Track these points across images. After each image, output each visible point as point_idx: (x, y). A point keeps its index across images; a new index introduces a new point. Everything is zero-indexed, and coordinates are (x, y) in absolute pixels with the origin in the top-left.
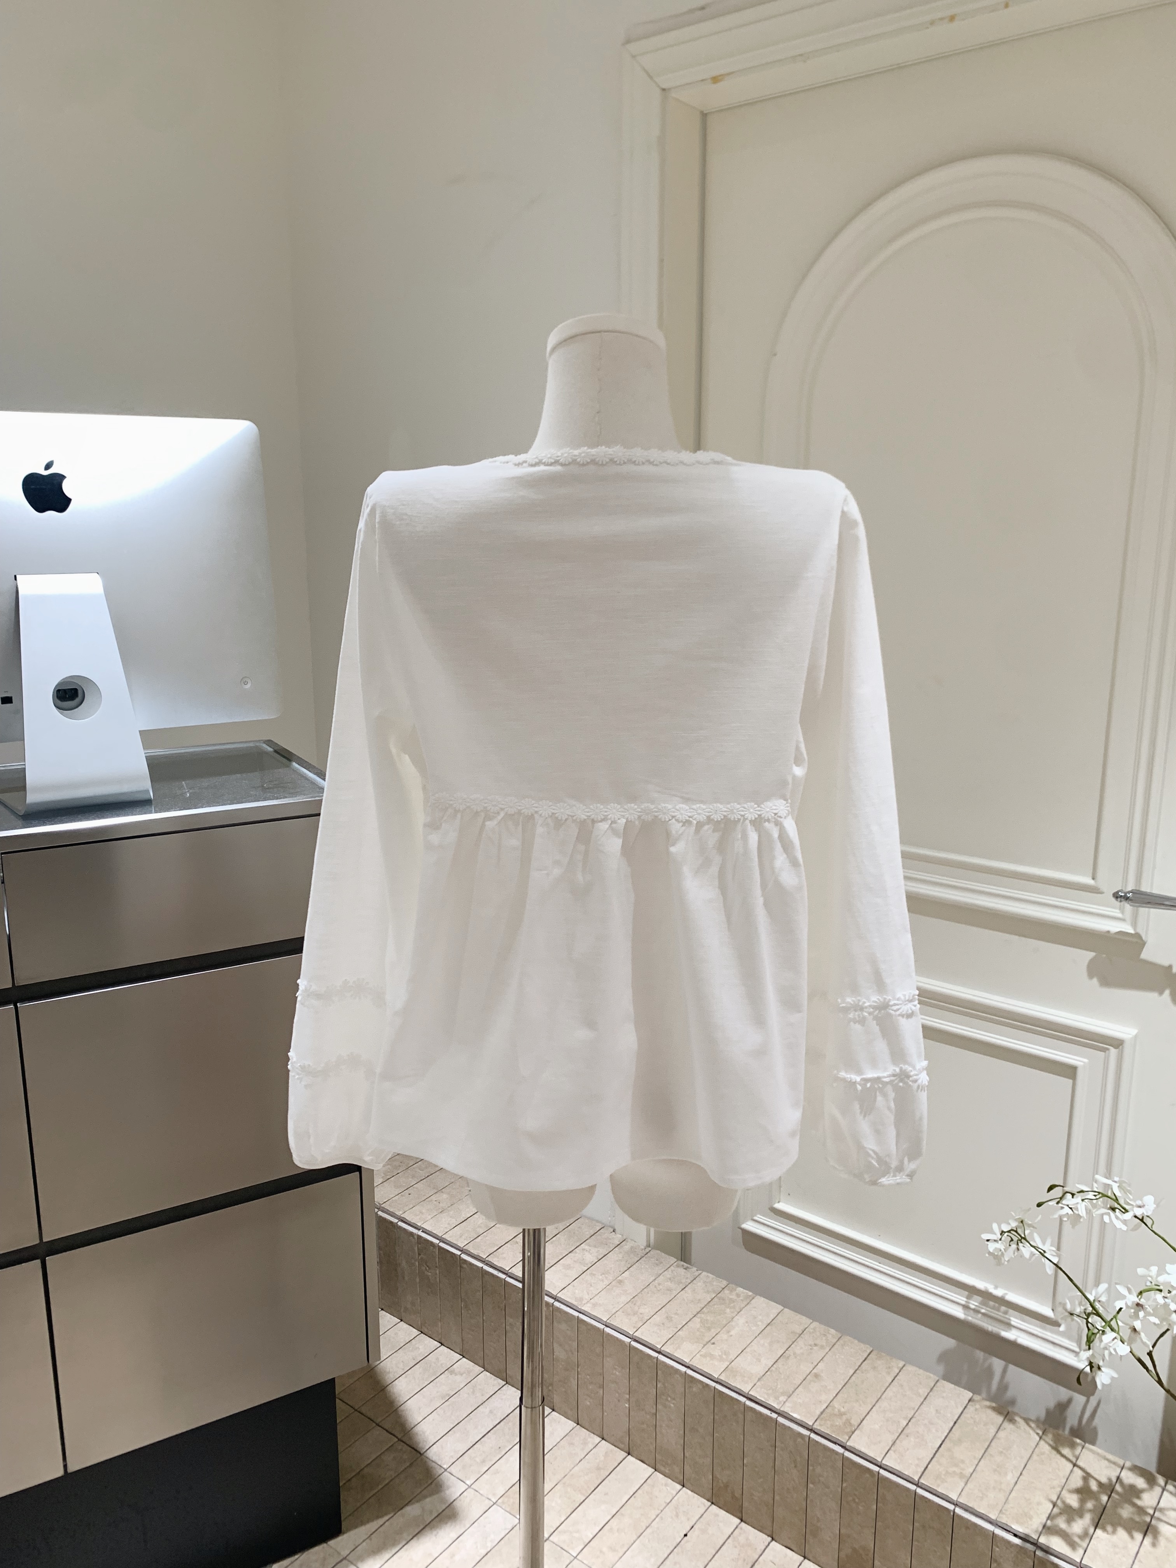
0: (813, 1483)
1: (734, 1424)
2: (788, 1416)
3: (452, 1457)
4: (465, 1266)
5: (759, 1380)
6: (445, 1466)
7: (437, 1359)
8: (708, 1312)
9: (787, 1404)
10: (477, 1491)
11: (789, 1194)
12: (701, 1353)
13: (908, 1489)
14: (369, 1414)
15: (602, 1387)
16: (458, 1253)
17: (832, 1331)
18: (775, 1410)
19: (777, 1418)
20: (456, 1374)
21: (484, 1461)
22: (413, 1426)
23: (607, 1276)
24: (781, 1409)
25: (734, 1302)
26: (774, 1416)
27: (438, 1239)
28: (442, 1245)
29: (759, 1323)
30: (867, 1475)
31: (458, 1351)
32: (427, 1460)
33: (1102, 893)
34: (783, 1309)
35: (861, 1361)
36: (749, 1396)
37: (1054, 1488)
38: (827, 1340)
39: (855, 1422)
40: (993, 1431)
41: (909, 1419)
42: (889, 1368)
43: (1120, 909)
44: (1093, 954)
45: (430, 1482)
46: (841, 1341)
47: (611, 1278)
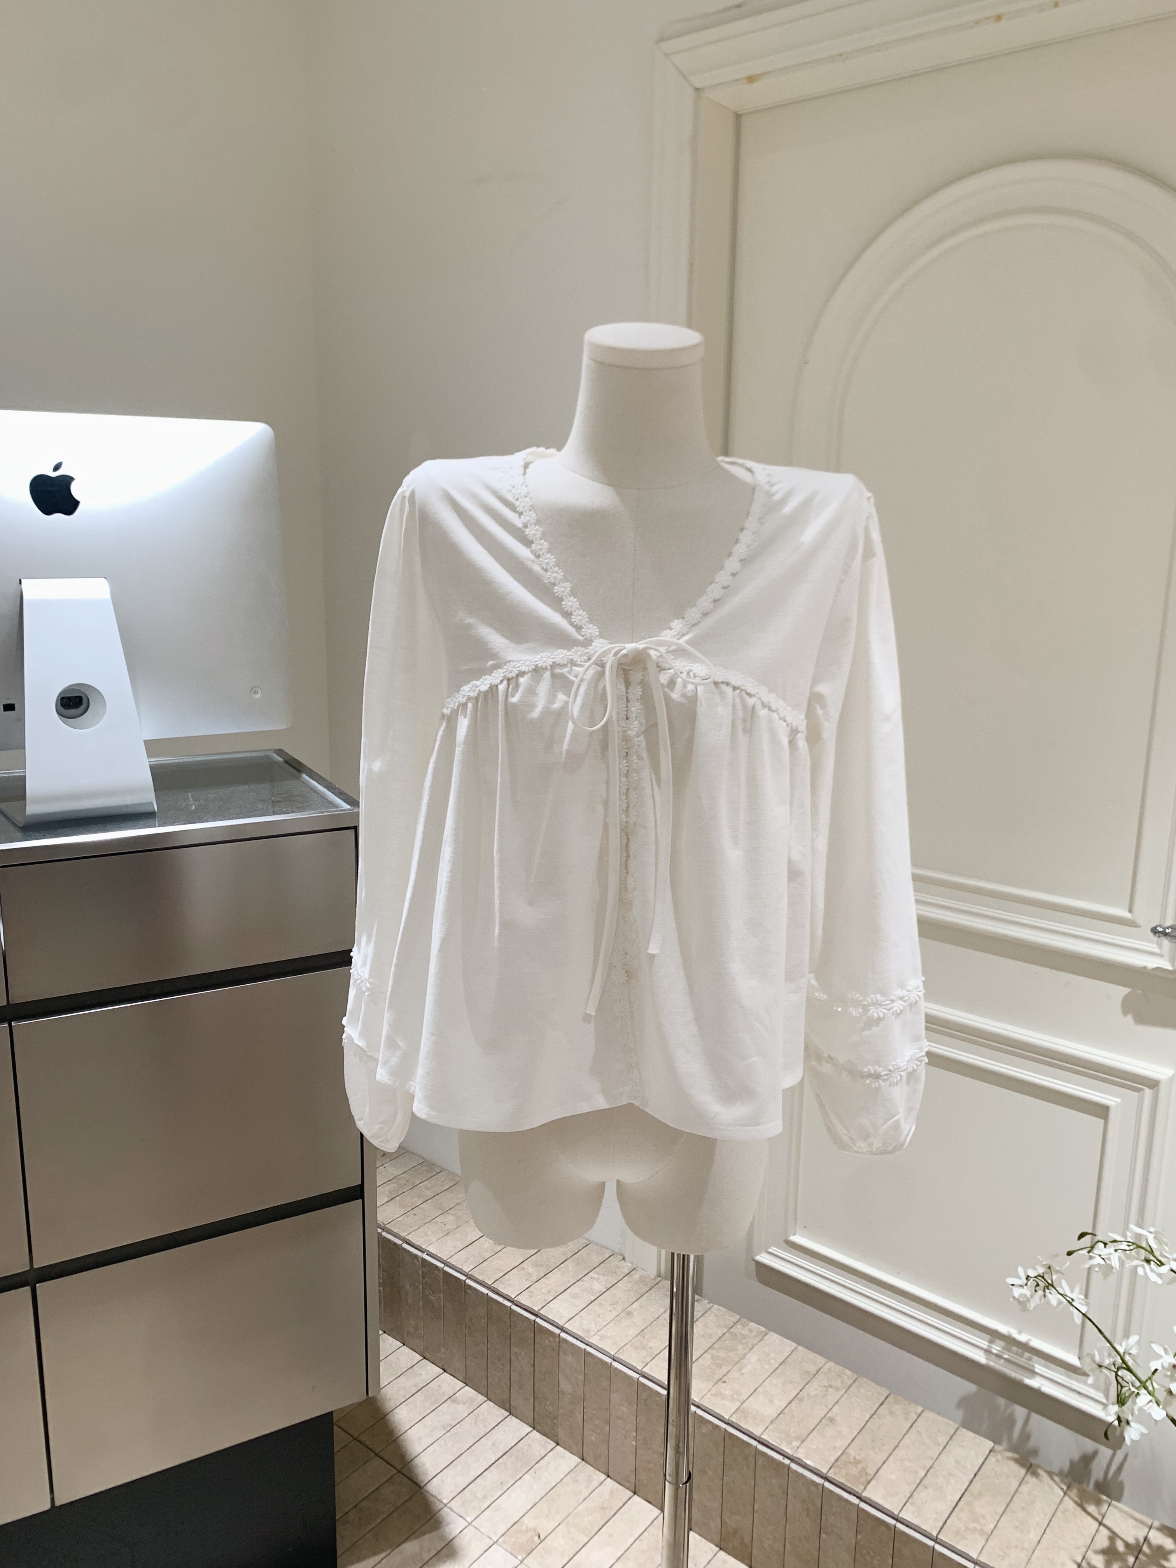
0: (826, 1534)
1: (745, 1468)
2: (800, 1462)
3: (452, 1491)
4: (469, 1292)
5: (772, 1422)
6: (445, 1501)
7: (439, 1386)
8: (720, 1348)
9: (800, 1450)
10: (478, 1529)
11: (805, 1227)
12: (711, 1392)
13: (925, 1545)
14: (368, 1443)
15: (608, 1422)
16: (463, 1278)
17: (848, 1372)
18: (788, 1456)
19: (790, 1464)
20: (458, 1403)
21: (485, 1497)
22: (413, 1457)
23: (615, 1306)
24: (795, 1455)
25: (746, 1338)
26: (787, 1461)
27: (443, 1263)
28: (447, 1269)
29: (773, 1361)
30: (883, 1528)
31: (461, 1379)
32: (426, 1494)
33: (1138, 927)
34: (796, 1348)
35: (878, 1405)
36: (761, 1440)
37: (1079, 1548)
38: (842, 1382)
39: (871, 1471)
40: (1015, 1484)
41: (927, 1469)
42: (907, 1413)
43: (1157, 944)
44: (1127, 990)
45: (429, 1517)
46: (857, 1383)
47: (619, 1309)
